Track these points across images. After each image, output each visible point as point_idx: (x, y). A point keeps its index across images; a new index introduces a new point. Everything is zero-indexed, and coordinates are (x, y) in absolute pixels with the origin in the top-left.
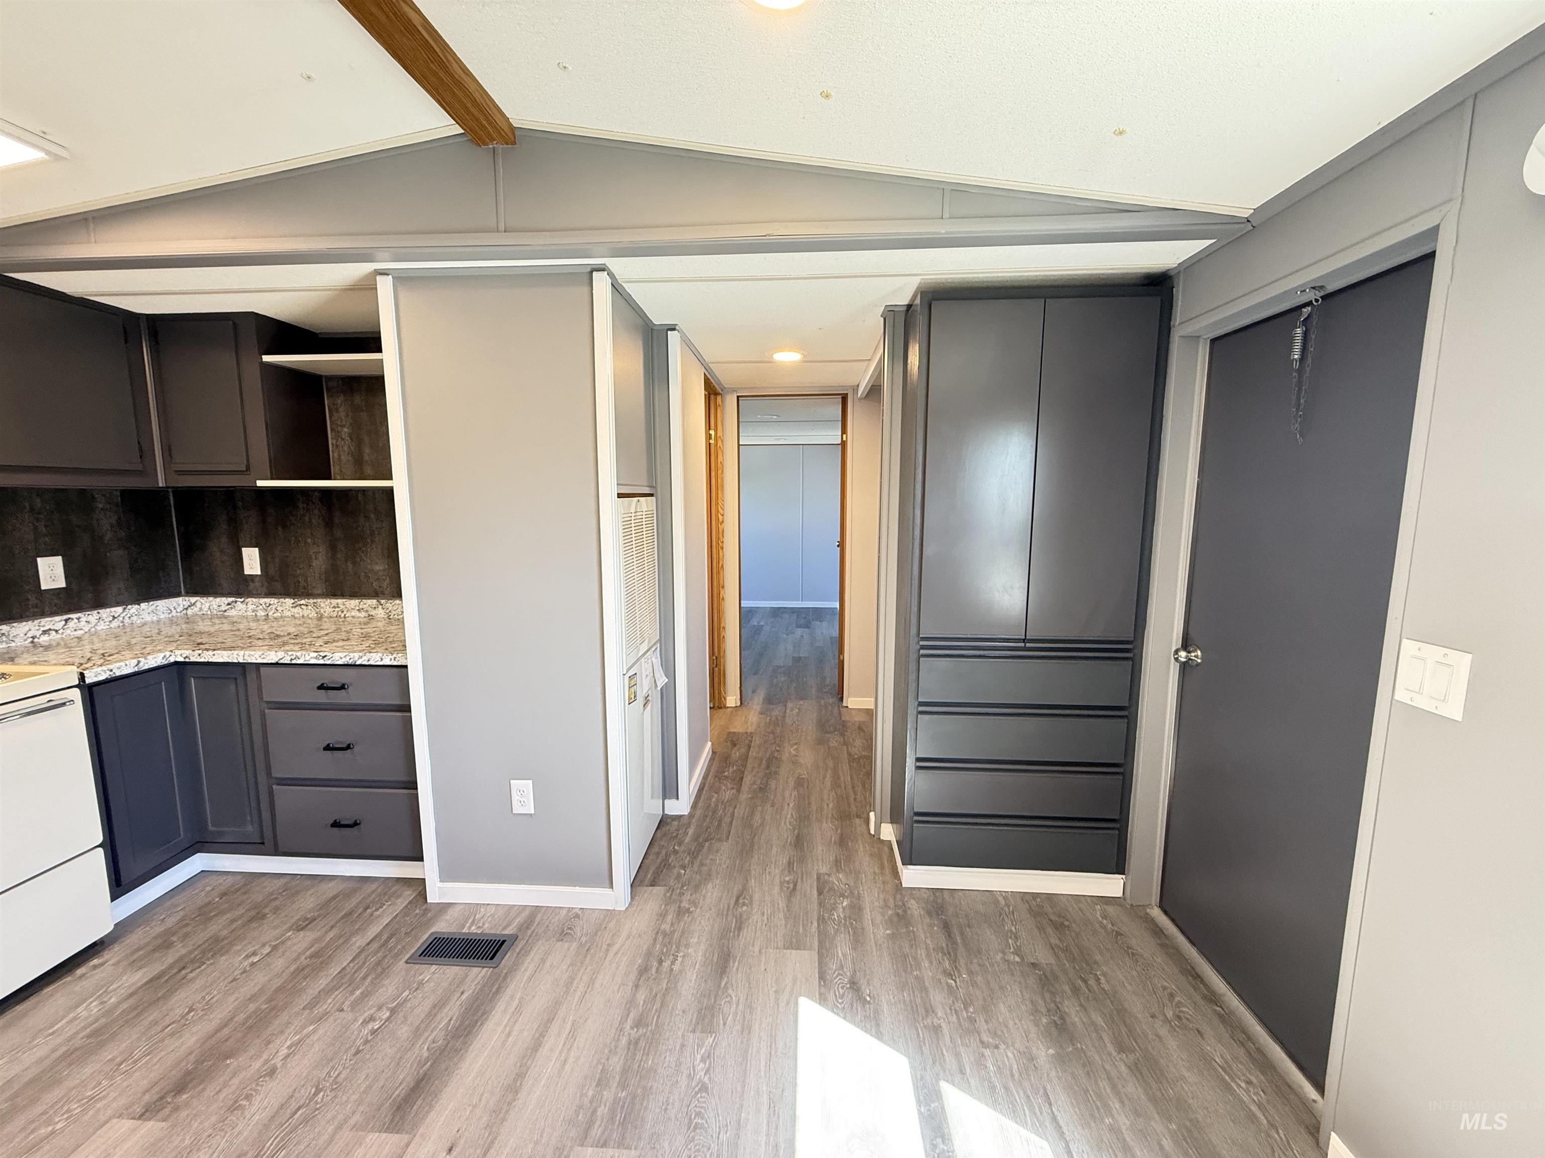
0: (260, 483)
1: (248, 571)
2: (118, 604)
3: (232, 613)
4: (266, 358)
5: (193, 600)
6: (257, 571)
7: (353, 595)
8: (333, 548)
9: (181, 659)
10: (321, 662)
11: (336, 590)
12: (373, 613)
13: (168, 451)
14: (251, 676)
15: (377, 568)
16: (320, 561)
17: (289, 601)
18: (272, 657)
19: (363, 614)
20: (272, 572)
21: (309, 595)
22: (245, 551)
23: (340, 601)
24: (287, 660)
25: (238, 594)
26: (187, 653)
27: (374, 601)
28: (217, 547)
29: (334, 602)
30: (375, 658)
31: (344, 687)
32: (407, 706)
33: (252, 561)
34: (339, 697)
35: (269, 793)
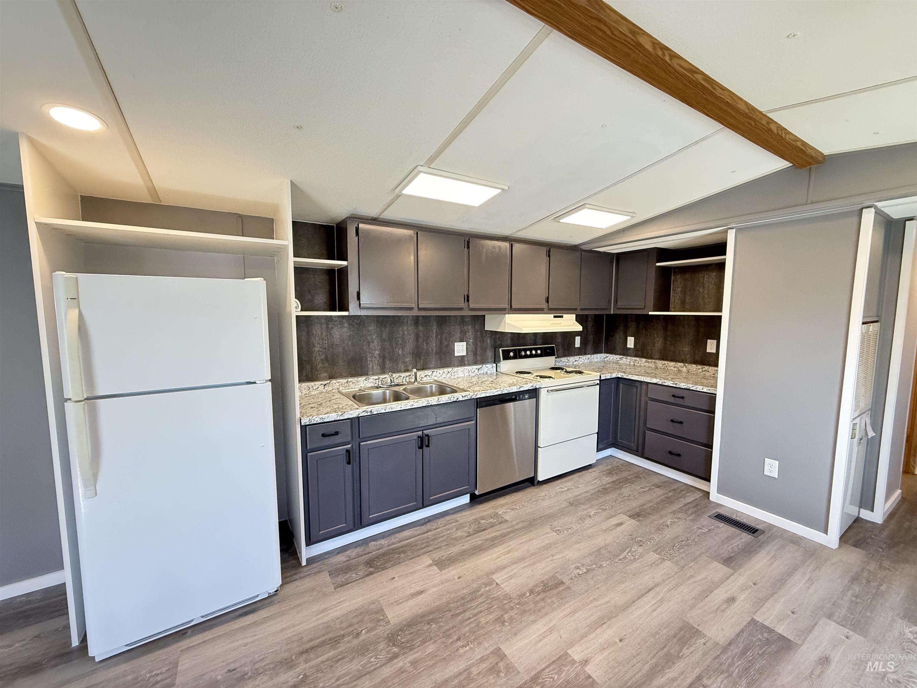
0: (650, 313)
1: (628, 346)
2: (589, 354)
3: (621, 362)
4: (658, 264)
5: (608, 355)
6: (632, 346)
7: (672, 360)
8: (665, 339)
9: (620, 376)
10: (675, 386)
11: (664, 357)
12: (681, 369)
13: (616, 300)
14: (644, 387)
15: (685, 349)
16: (659, 343)
17: (644, 360)
18: (654, 381)
19: (676, 369)
20: (638, 347)
21: (652, 358)
22: (629, 338)
23: (666, 362)
24: (660, 383)
25: (624, 355)
26: (623, 374)
27: (682, 364)
28: (618, 336)
29: (664, 362)
30: (699, 388)
31: (683, 398)
32: (712, 411)
33: (631, 342)
34: (680, 401)
35: (644, 433)
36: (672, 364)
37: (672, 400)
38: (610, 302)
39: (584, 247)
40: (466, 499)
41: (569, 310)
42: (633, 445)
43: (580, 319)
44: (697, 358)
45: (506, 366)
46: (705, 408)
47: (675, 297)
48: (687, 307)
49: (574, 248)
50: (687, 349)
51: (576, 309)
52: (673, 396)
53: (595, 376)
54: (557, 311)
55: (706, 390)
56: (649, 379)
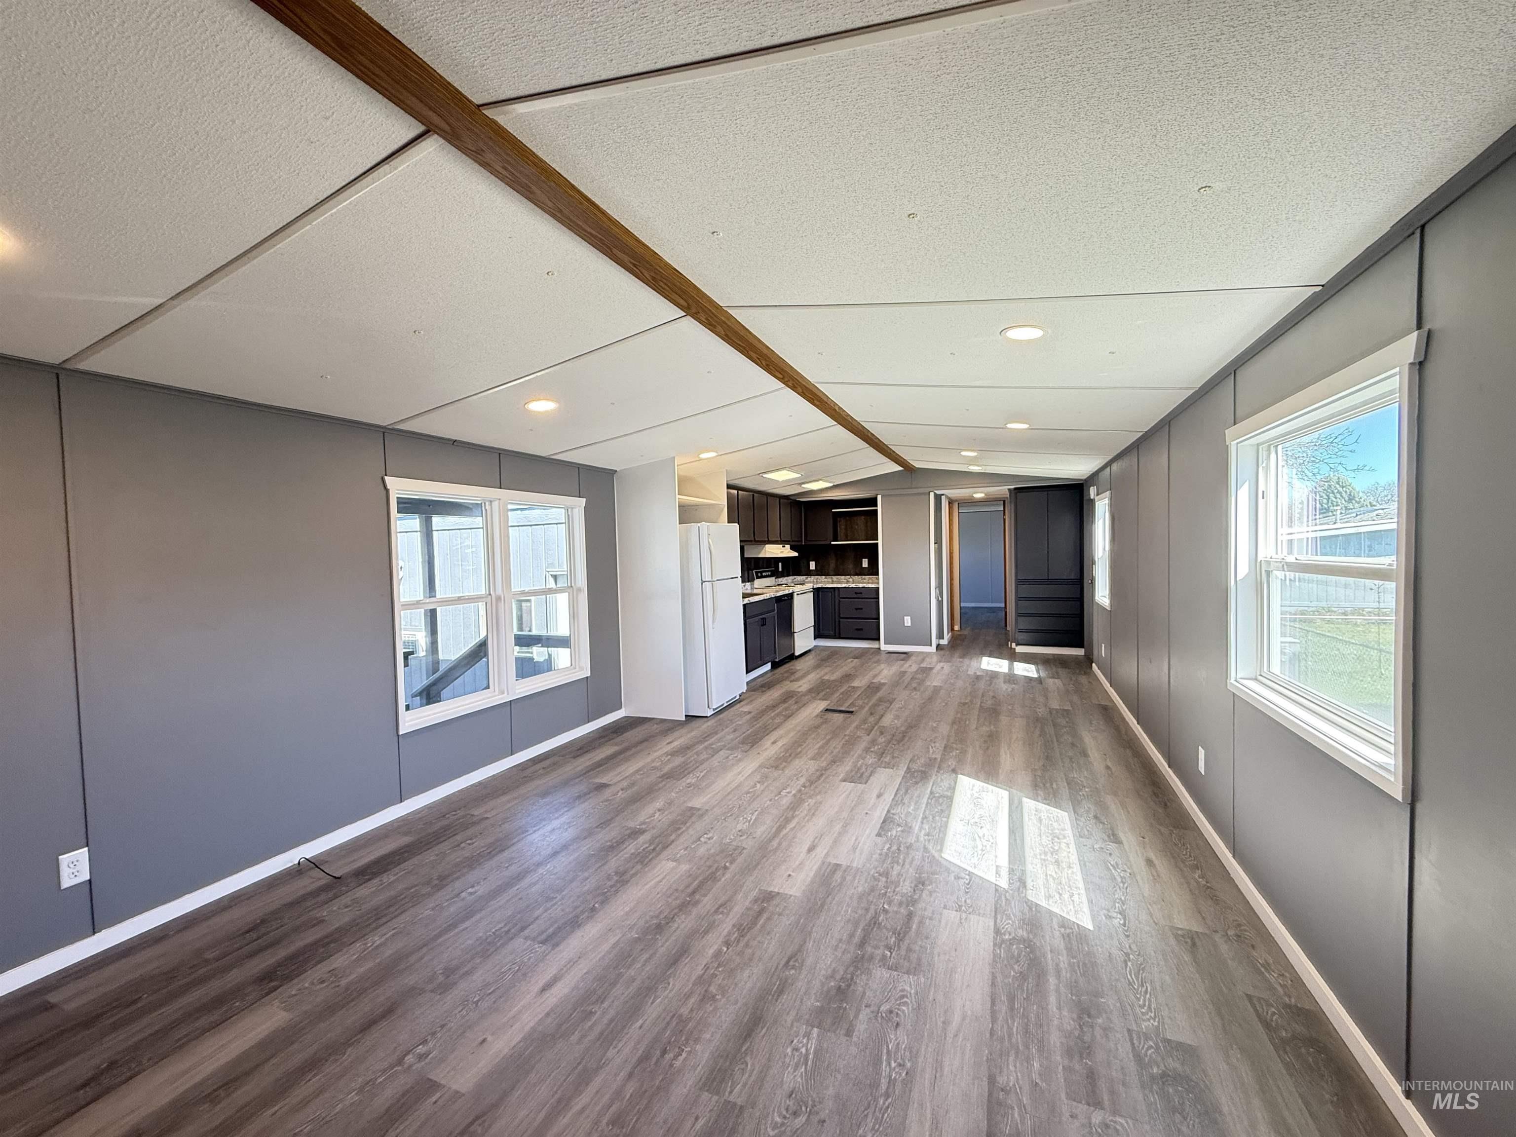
0: (833, 543)
1: (811, 568)
3: (815, 579)
4: (834, 510)
6: (814, 568)
8: (837, 560)
9: (820, 586)
10: (855, 586)
11: (836, 574)
13: (806, 535)
14: (837, 591)
15: (849, 567)
16: (832, 564)
17: (824, 577)
18: (843, 585)
20: (818, 568)
21: (828, 575)
22: (811, 563)
29: (837, 577)
30: (870, 586)
31: (861, 593)
32: (877, 598)
33: (812, 565)
34: (859, 596)
35: (839, 621)
36: (843, 577)
37: (855, 596)
38: (802, 537)
39: (791, 498)
40: (768, 667)
41: (787, 542)
42: (832, 633)
43: (792, 548)
44: (858, 572)
45: (758, 583)
46: (873, 597)
47: (841, 532)
48: (849, 538)
49: (786, 497)
50: (851, 566)
51: (789, 541)
52: (856, 593)
53: (809, 586)
54: (783, 542)
55: (873, 586)
56: (839, 586)
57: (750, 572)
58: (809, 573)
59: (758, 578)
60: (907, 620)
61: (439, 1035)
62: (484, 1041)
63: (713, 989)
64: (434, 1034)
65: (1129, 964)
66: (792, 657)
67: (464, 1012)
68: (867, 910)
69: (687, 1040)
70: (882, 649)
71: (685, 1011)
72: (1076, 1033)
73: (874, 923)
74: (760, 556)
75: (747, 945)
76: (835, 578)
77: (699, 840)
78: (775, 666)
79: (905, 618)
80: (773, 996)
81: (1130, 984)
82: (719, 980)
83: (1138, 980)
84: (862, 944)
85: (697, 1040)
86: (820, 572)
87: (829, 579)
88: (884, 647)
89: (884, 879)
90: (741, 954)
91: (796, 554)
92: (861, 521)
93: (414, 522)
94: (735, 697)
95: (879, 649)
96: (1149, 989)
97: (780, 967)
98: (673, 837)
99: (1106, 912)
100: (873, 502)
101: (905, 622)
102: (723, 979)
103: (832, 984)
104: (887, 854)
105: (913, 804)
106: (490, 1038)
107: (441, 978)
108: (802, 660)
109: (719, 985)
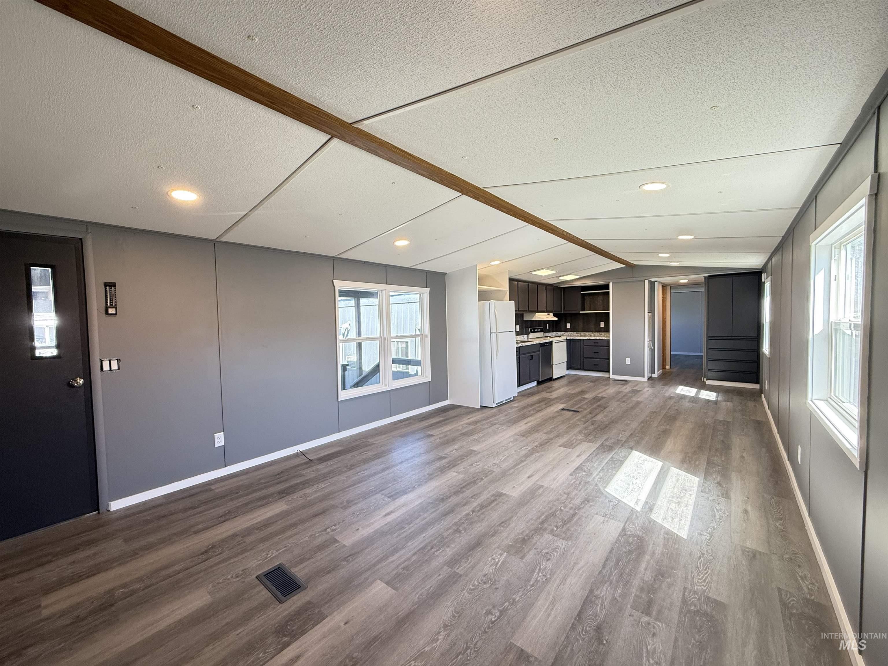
0: (580, 312)
1: (567, 327)
3: (568, 334)
4: (581, 292)
6: (569, 328)
8: (584, 323)
11: (583, 331)
13: (564, 307)
14: (582, 341)
16: (581, 325)
17: (575, 333)
18: (586, 338)
19: (589, 335)
20: (572, 327)
21: (578, 332)
22: (567, 324)
26: (573, 338)
27: (592, 333)
30: (604, 338)
31: (598, 343)
32: (608, 346)
33: (568, 326)
34: (596, 344)
35: (583, 360)
36: (587, 333)
37: (594, 344)
38: (561, 308)
40: (535, 383)
41: (551, 312)
42: (579, 367)
43: (554, 315)
44: (597, 330)
45: (532, 335)
46: (606, 345)
47: (587, 305)
48: (592, 309)
49: (551, 285)
50: (593, 327)
52: (595, 343)
53: (564, 338)
54: (548, 312)
55: (606, 339)
56: (584, 338)
57: (527, 329)
58: (566, 330)
59: (532, 332)
60: (628, 360)
61: (341, 524)
62: (358, 529)
63: (461, 528)
64: (339, 523)
65: (702, 559)
66: (551, 379)
67: (352, 518)
68: (551, 508)
69: (443, 545)
70: (611, 377)
71: (445, 534)
72: (651, 583)
73: (553, 514)
74: (533, 320)
75: (483, 513)
76: (582, 334)
77: (472, 465)
78: (539, 383)
79: (627, 359)
80: (489, 536)
81: (697, 567)
82: (465, 525)
83: (703, 567)
84: (542, 523)
85: (448, 547)
86: (572, 330)
87: (579, 334)
88: (612, 376)
89: (566, 496)
90: (479, 517)
91: (556, 319)
92: (600, 299)
93: (352, 302)
94: (511, 398)
95: (609, 377)
96: (709, 573)
97: (496, 525)
98: (459, 462)
99: (699, 531)
100: (607, 287)
101: (627, 361)
102: (467, 525)
103: (521, 537)
104: (572, 485)
105: (597, 462)
106: (360, 529)
107: (345, 504)
108: (557, 381)
109: (465, 527)
